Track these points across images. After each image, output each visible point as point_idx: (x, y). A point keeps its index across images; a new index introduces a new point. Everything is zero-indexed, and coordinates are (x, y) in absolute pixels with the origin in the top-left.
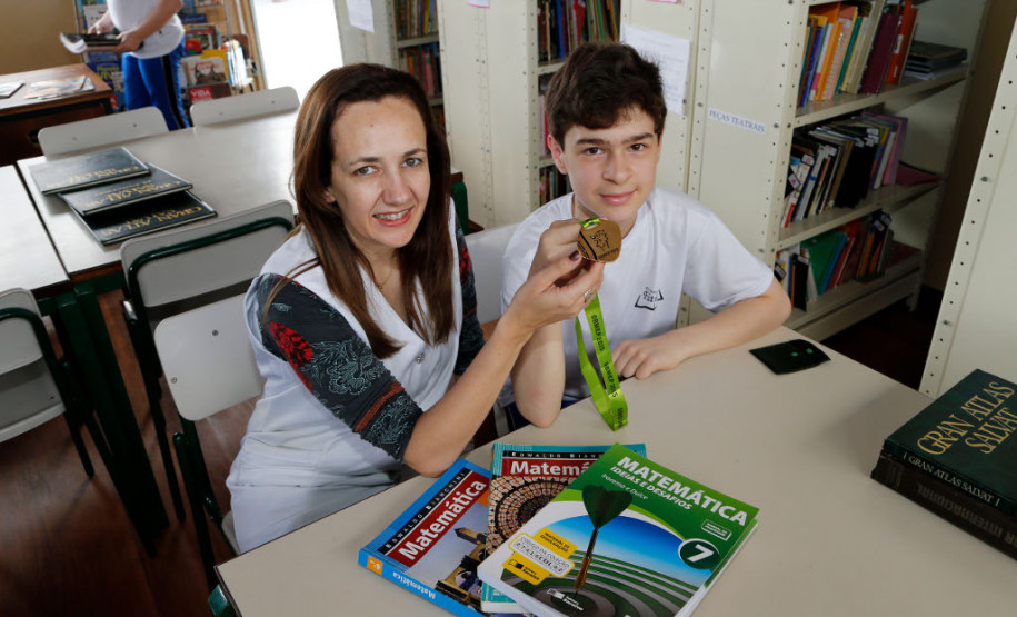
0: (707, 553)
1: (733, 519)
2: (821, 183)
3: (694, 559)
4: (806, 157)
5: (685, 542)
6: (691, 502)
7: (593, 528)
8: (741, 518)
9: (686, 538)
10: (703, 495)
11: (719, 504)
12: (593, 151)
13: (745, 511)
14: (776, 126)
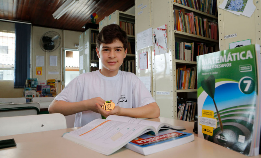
0: (249, 83)
1: (247, 58)
2: (189, 112)
3: (246, 89)
4: (183, 104)
5: (239, 83)
6: (230, 62)
7: (212, 100)
8: (249, 55)
9: (238, 81)
10: (231, 54)
11: (238, 53)
12: (106, 50)
13: (249, 50)
14: (172, 91)
